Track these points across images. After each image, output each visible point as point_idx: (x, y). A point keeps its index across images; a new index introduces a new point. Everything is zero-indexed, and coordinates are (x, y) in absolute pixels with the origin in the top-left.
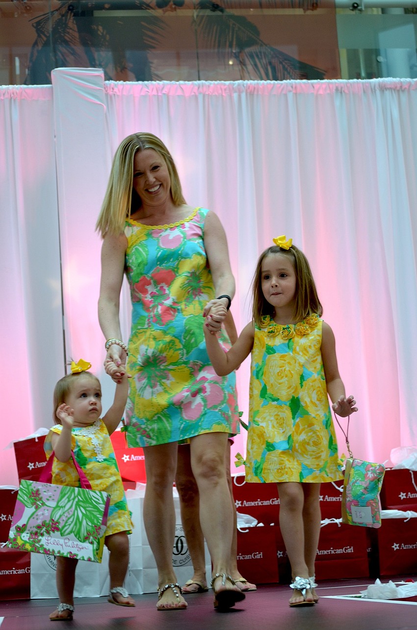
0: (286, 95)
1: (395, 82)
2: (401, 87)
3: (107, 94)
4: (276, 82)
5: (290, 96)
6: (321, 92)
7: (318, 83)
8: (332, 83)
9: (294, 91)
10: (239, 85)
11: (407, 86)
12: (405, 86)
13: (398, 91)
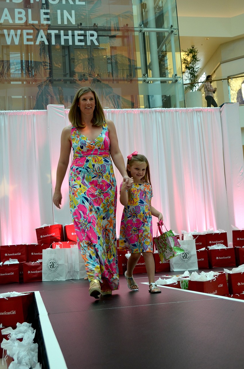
0: (124, 114)
1: (159, 109)
2: (162, 111)
3: (65, 113)
4: (121, 109)
5: (125, 114)
6: (135, 113)
7: (135, 110)
8: (139, 110)
9: (127, 112)
10: (109, 110)
11: (164, 111)
12: (163, 111)
13: (161, 112)
